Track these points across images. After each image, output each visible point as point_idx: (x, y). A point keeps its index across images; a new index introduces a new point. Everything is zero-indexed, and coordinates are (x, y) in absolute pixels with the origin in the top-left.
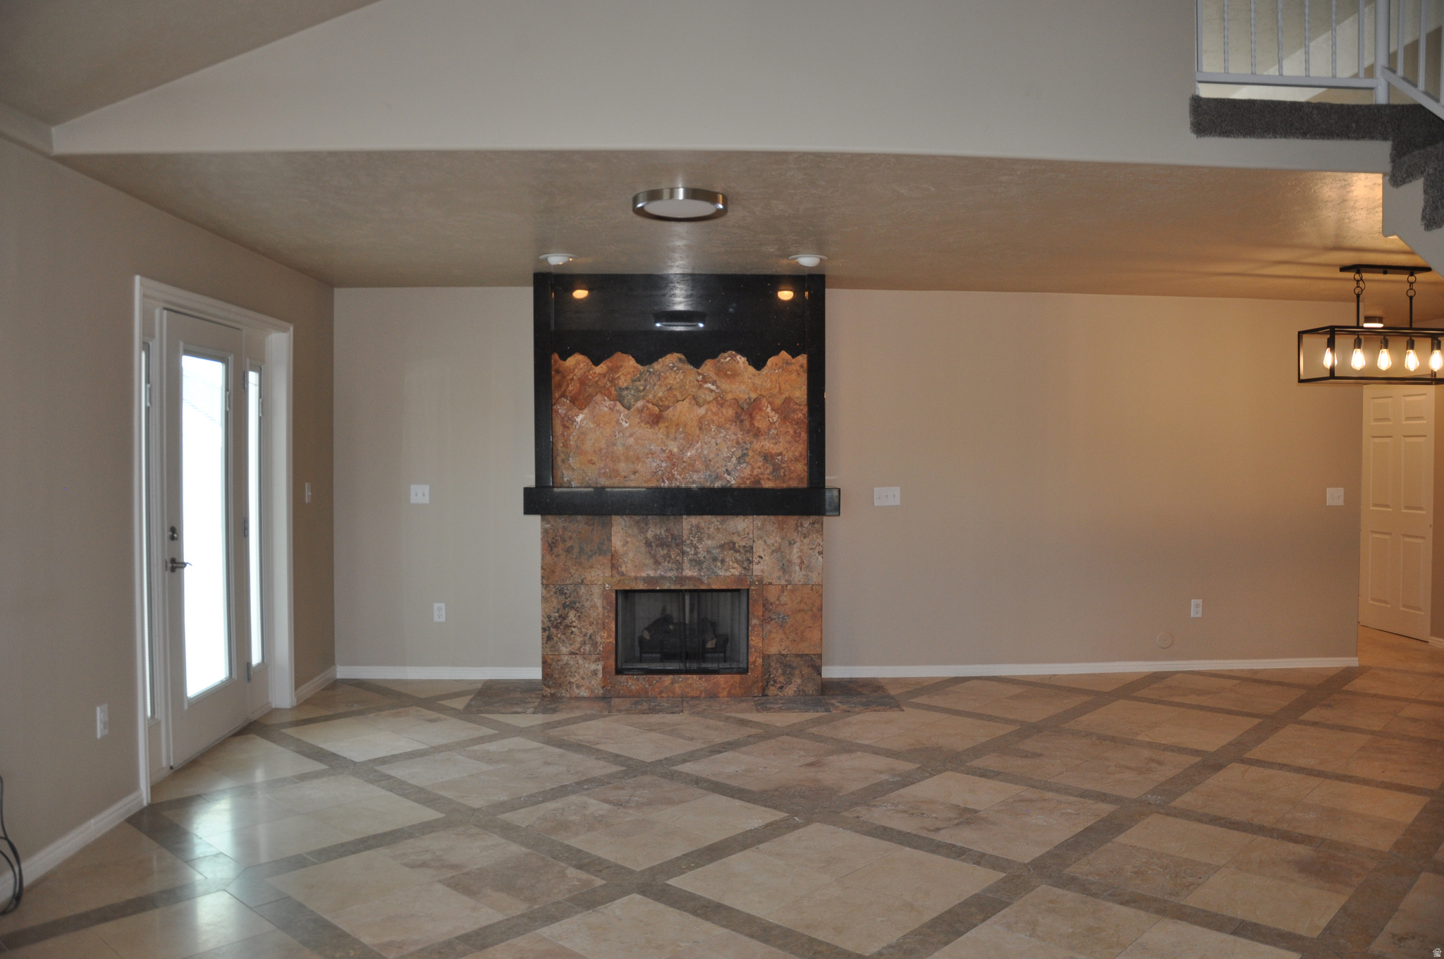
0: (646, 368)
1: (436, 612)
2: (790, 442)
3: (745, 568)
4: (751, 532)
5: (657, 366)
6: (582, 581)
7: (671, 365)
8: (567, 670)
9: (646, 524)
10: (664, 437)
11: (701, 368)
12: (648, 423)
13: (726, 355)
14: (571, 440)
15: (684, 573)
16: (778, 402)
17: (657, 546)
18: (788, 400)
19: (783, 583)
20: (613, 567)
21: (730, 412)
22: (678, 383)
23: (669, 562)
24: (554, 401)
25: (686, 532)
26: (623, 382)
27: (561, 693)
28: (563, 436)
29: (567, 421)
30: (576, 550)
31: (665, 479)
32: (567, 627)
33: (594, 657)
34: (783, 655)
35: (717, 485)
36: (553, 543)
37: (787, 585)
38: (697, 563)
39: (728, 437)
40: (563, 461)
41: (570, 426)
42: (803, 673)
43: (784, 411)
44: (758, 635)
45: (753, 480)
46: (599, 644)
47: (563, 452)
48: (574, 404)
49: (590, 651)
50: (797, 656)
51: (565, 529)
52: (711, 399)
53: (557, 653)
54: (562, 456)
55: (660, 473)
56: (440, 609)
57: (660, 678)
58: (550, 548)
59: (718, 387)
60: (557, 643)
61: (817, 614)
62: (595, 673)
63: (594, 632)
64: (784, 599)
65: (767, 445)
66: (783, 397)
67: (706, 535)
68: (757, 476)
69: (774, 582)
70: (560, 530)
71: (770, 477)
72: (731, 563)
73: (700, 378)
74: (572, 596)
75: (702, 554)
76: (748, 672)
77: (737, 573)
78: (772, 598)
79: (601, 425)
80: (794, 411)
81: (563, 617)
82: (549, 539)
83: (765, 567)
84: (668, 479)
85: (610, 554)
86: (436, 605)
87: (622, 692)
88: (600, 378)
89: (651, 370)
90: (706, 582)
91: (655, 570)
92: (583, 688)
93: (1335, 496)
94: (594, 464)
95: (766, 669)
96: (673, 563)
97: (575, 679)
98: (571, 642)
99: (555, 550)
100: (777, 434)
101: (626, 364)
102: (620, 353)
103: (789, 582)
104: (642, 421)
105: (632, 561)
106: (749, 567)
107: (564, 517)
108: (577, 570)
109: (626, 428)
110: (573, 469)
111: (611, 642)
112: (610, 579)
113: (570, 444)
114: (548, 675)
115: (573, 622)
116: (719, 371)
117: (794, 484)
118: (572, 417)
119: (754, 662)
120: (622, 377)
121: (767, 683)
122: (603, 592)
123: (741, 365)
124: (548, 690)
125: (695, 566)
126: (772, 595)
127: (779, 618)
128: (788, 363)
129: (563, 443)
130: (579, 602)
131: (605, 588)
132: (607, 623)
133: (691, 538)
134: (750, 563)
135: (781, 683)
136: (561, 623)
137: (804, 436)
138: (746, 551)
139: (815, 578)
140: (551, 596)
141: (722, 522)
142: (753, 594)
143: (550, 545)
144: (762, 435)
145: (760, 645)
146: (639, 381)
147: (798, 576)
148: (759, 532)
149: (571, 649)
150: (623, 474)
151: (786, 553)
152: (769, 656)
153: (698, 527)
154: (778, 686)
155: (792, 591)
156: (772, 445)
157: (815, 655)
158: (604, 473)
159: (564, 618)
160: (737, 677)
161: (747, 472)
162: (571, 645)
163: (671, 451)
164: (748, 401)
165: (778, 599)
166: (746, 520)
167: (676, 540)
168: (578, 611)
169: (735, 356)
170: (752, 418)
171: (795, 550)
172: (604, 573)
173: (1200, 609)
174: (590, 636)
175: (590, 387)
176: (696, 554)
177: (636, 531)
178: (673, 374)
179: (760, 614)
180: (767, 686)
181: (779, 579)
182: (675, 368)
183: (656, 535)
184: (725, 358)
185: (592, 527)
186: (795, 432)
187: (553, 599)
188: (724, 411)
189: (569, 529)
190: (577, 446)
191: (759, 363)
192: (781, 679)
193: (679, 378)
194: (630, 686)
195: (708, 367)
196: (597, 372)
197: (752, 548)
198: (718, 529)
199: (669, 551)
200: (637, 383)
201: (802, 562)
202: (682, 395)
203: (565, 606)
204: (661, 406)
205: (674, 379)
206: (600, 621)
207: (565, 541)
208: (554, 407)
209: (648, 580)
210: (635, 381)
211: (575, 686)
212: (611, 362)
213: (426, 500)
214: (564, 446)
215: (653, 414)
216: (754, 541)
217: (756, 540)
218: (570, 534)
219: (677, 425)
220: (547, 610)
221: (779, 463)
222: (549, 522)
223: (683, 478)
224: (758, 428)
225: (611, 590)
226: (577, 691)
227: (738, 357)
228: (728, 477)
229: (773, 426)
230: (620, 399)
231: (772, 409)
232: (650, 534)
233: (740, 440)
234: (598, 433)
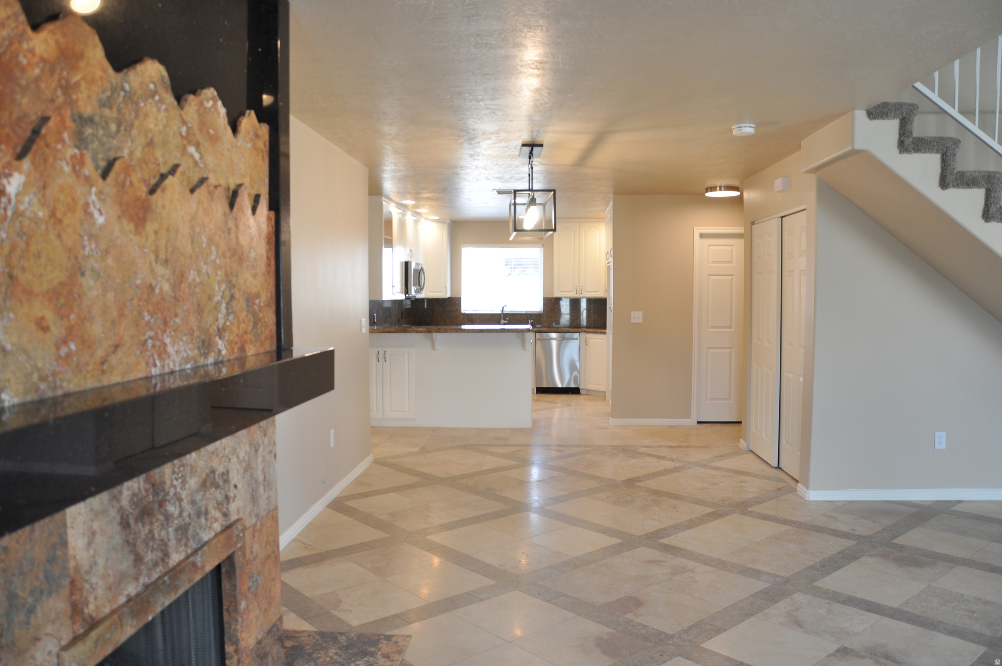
0: (119, 76)
2: (265, 274)
3: (225, 514)
7: (151, 84)
11: (184, 109)
12: (132, 218)
13: (209, 94)
15: (173, 563)
17: (136, 521)
19: (254, 519)
20: (75, 612)
23: (151, 550)
25: (168, 476)
26: (85, 102)
31: (156, 357)
34: (259, 642)
35: (210, 361)
37: (256, 523)
38: (183, 531)
45: (239, 344)
50: (268, 632)
55: (150, 343)
61: (277, 553)
64: (256, 547)
67: (189, 470)
68: (242, 337)
69: (247, 523)
72: (213, 512)
73: (184, 129)
77: (220, 528)
78: (249, 555)
79: (58, 215)
83: (242, 502)
84: (159, 356)
85: (68, 582)
93: (364, 326)
94: (47, 329)
96: (156, 548)
101: (90, 52)
103: (258, 516)
104: (123, 213)
105: (103, 576)
106: (228, 510)
109: (101, 228)
116: (203, 124)
117: (268, 347)
120: (83, 87)
123: (222, 121)
125: (181, 539)
127: (253, 582)
128: (255, 136)
134: (228, 503)
138: (224, 481)
139: (273, 500)
142: (238, 559)
146: (110, 107)
147: (263, 502)
150: (99, 352)
155: (260, 530)
156: (252, 280)
157: (279, 619)
158: (66, 354)
161: (235, 330)
163: (161, 290)
165: (253, 552)
167: (158, 498)
169: (216, 100)
171: (260, 460)
173: (334, 439)
176: (181, 513)
178: (155, 109)
181: (251, 515)
182: (157, 96)
184: (208, 100)
188: (214, 208)
191: (234, 122)
193: (162, 119)
195: (191, 109)
196: (38, 52)
197: (228, 473)
200: (107, 112)
201: (265, 477)
210: (104, 106)
216: (229, 460)
217: (231, 456)
219: (167, 229)
227: (220, 103)
234: (52, 236)
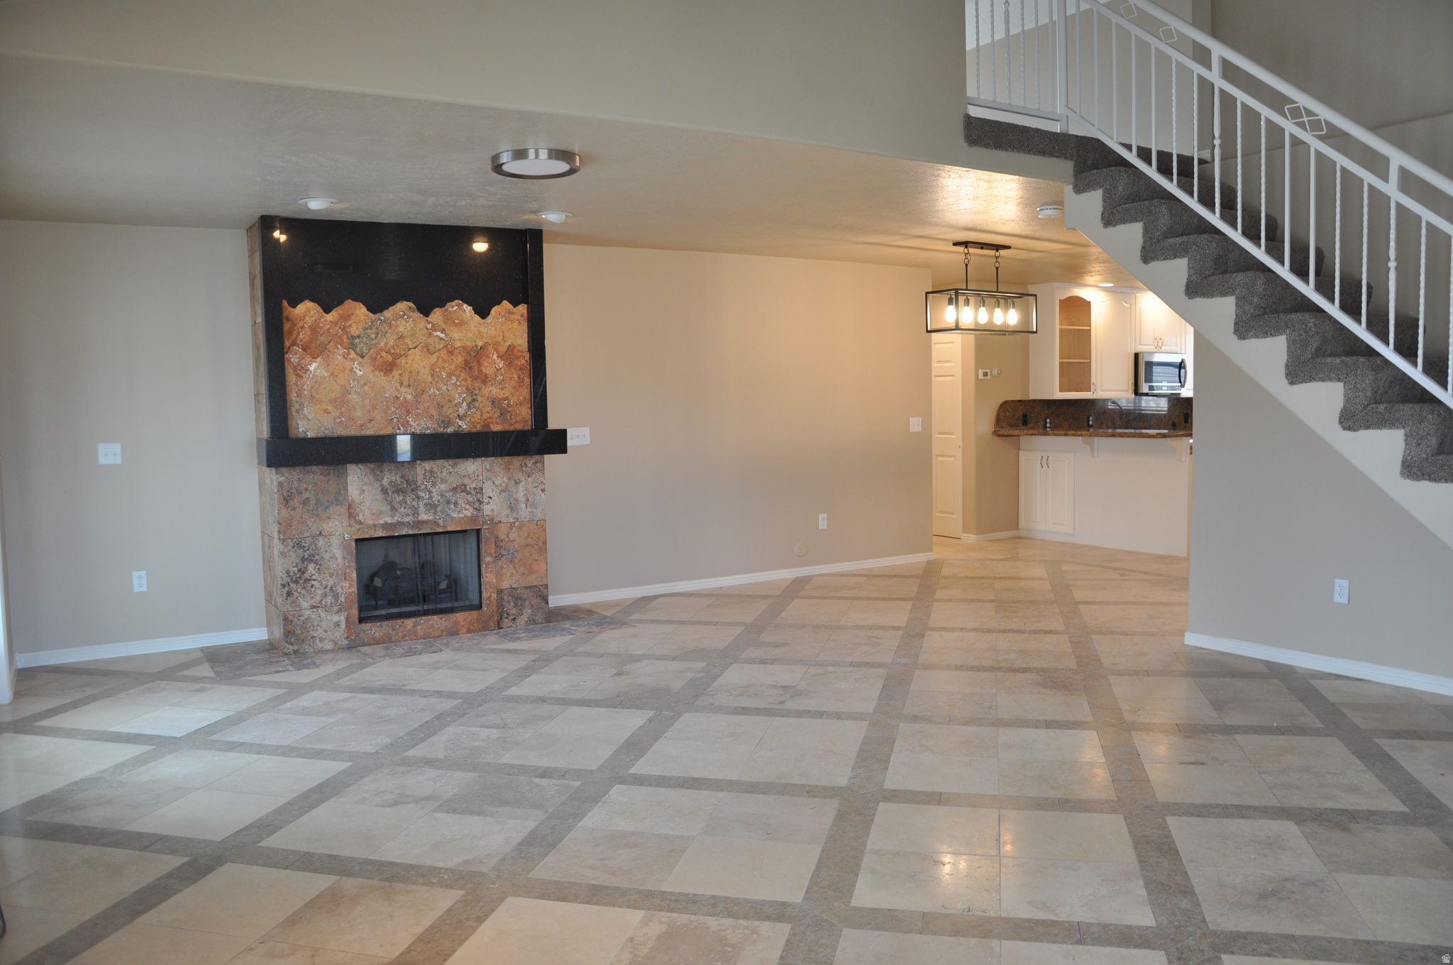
0: (377, 316)
1: (135, 582)
2: (515, 388)
3: (476, 509)
4: (480, 474)
5: (388, 314)
6: (321, 533)
7: (401, 313)
8: (309, 624)
9: (382, 472)
10: (398, 385)
11: (430, 317)
12: (382, 370)
13: (453, 303)
14: (304, 390)
15: (420, 518)
16: (503, 349)
17: (393, 492)
18: (511, 348)
19: (511, 520)
20: (351, 516)
21: (460, 359)
22: (409, 331)
23: (405, 508)
24: (286, 350)
25: (420, 479)
26: (354, 331)
27: (305, 649)
28: (297, 385)
29: (300, 370)
30: (312, 502)
31: (400, 426)
32: (307, 580)
33: (335, 609)
34: (514, 589)
35: (450, 430)
36: (288, 496)
37: (514, 523)
38: (432, 507)
39: (458, 383)
40: (297, 412)
41: (303, 375)
42: (533, 603)
43: (509, 355)
44: (491, 572)
45: (483, 424)
46: (340, 595)
47: (297, 402)
48: (306, 351)
49: (331, 603)
50: (527, 588)
51: (300, 481)
52: (441, 346)
53: (297, 609)
54: (296, 406)
55: (395, 420)
56: (140, 578)
57: (403, 623)
58: (285, 502)
59: (446, 335)
60: (297, 598)
61: (542, 548)
62: (337, 625)
63: (335, 583)
64: (513, 535)
65: (494, 391)
66: (507, 344)
67: (439, 479)
68: (486, 420)
69: (503, 520)
70: (295, 483)
71: (498, 421)
72: (463, 505)
73: (430, 326)
74: (311, 549)
75: (436, 498)
76: (481, 608)
77: (469, 515)
78: (502, 536)
79: (335, 374)
80: (517, 358)
81: (302, 571)
82: (284, 492)
83: (495, 507)
84: (403, 426)
85: (347, 504)
86: (135, 574)
87: (366, 640)
88: (331, 326)
89: (383, 318)
90: (441, 524)
91: (392, 516)
92: (326, 641)
93: (915, 424)
94: (329, 413)
95: (500, 604)
96: (409, 508)
97: (318, 633)
98: (312, 596)
99: (291, 503)
100: (503, 380)
101: (357, 312)
102: (350, 301)
103: (517, 519)
104: (375, 369)
105: (369, 509)
106: (480, 507)
107: (298, 469)
108: (315, 522)
109: (360, 376)
110: (308, 419)
111: (352, 592)
112: (349, 528)
113: (304, 394)
114: (290, 632)
115: (312, 575)
116: (448, 319)
117: (519, 427)
118: (306, 366)
119: (490, 597)
120: (353, 324)
121: (501, 616)
122: (343, 542)
123: (468, 314)
124: (291, 647)
125: (430, 510)
126: (502, 532)
127: (509, 553)
128: (510, 313)
129: (297, 393)
130: (318, 555)
131: (344, 538)
132: (348, 573)
133: (425, 483)
134: (480, 504)
135: (513, 615)
136: (300, 577)
137: (527, 380)
138: (477, 493)
139: (539, 515)
140: (289, 551)
141: (454, 466)
142: (484, 534)
143: (285, 499)
144: (490, 381)
145: (494, 580)
146: (371, 329)
147: (524, 513)
148: (488, 474)
149: (312, 603)
150: (359, 422)
151: (512, 492)
152: (501, 591)
153: (431, 471)
154: (511, 618)
155: (520, 528)
156: (499, 391)
157: (542, 586)
158: (340, 422)
159: (304, 572)
160: (475, 614)
161: (478, 416)
162: (312, 598)
163: (405, 398)
164: (475, 348)
165: (508, 537)
166: (476, 463)
167: (411, 486)
168: (317, 564)
169: (462, 305)
170: (480, 365)
171: (521, 489)
172: (342, 523)
173: (826, 522)
174: (331, 588)
175: (321, 335)
176: (431, 498)
177: (372, 478)
178: (404, 322)
179: (493, 551)
180: (501, 619)
181: (507, 517)
182: (406, 317)
183: (392, 482)
184: (453, 307)
185: (328, 477)
186: (519, 378)
187: (291, 554)
188: (454, 358)
189: (304, 480)
190: (311, 396)
191: (483, 312)
192: (514, 611)
193: (410, 326)
194: (374, 633)
195: (437, 315)
196: (328, 320)
197: (482, 489)
198: (450, 472)
199: (405, 496)
200: (369, 331)
201: (528, 500)
202: (413, 343)
203: (303, 560)
204: (393, 354)
205: (404, 327)
206: (340, 572)
207: (301, 493)
208: (286, 356)
209: (386, 526)
210: (367, 329)
211: (318, 640)
212: (342, 310)
213: (118, 460)
214: (298, 395)
215: (386, 362)
216: (483, 483)
217: (485, 481)
218: (305, 486)
219: (411, 372)
220: (285, 565)
221: (506, 406)
222: (283, 475)
223: (418, 425)
224: (486, 374)
225: (350, 539)
226: (320, 645)
227: (465, 306)
228: (460, 423)
229: (500, 372)
230: (352, 346)
231: (498, 357)
232: (385, 482)
233: (470, 386)
234: (332, 381)
